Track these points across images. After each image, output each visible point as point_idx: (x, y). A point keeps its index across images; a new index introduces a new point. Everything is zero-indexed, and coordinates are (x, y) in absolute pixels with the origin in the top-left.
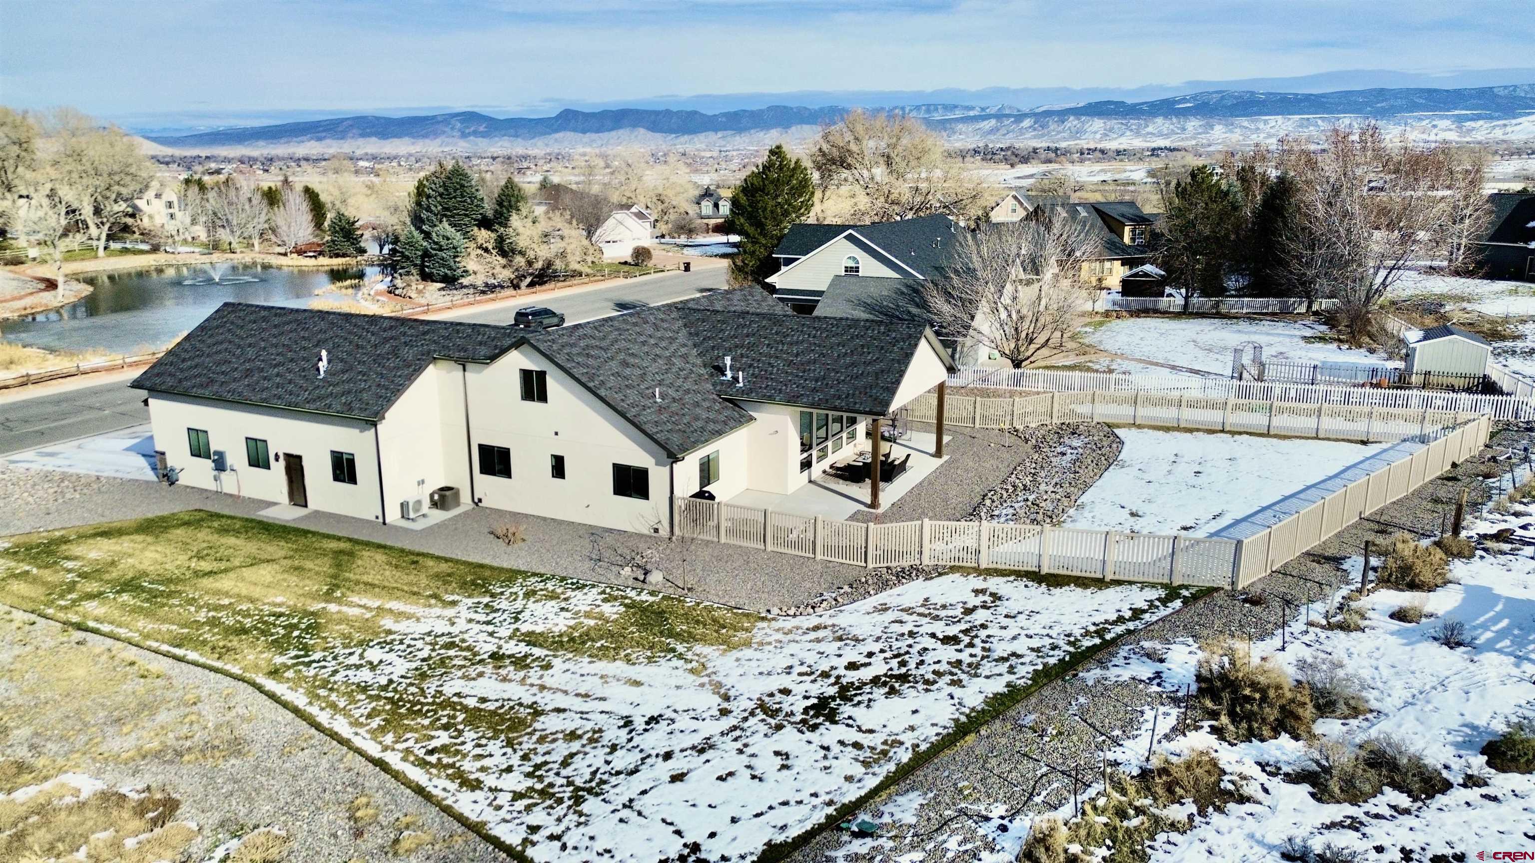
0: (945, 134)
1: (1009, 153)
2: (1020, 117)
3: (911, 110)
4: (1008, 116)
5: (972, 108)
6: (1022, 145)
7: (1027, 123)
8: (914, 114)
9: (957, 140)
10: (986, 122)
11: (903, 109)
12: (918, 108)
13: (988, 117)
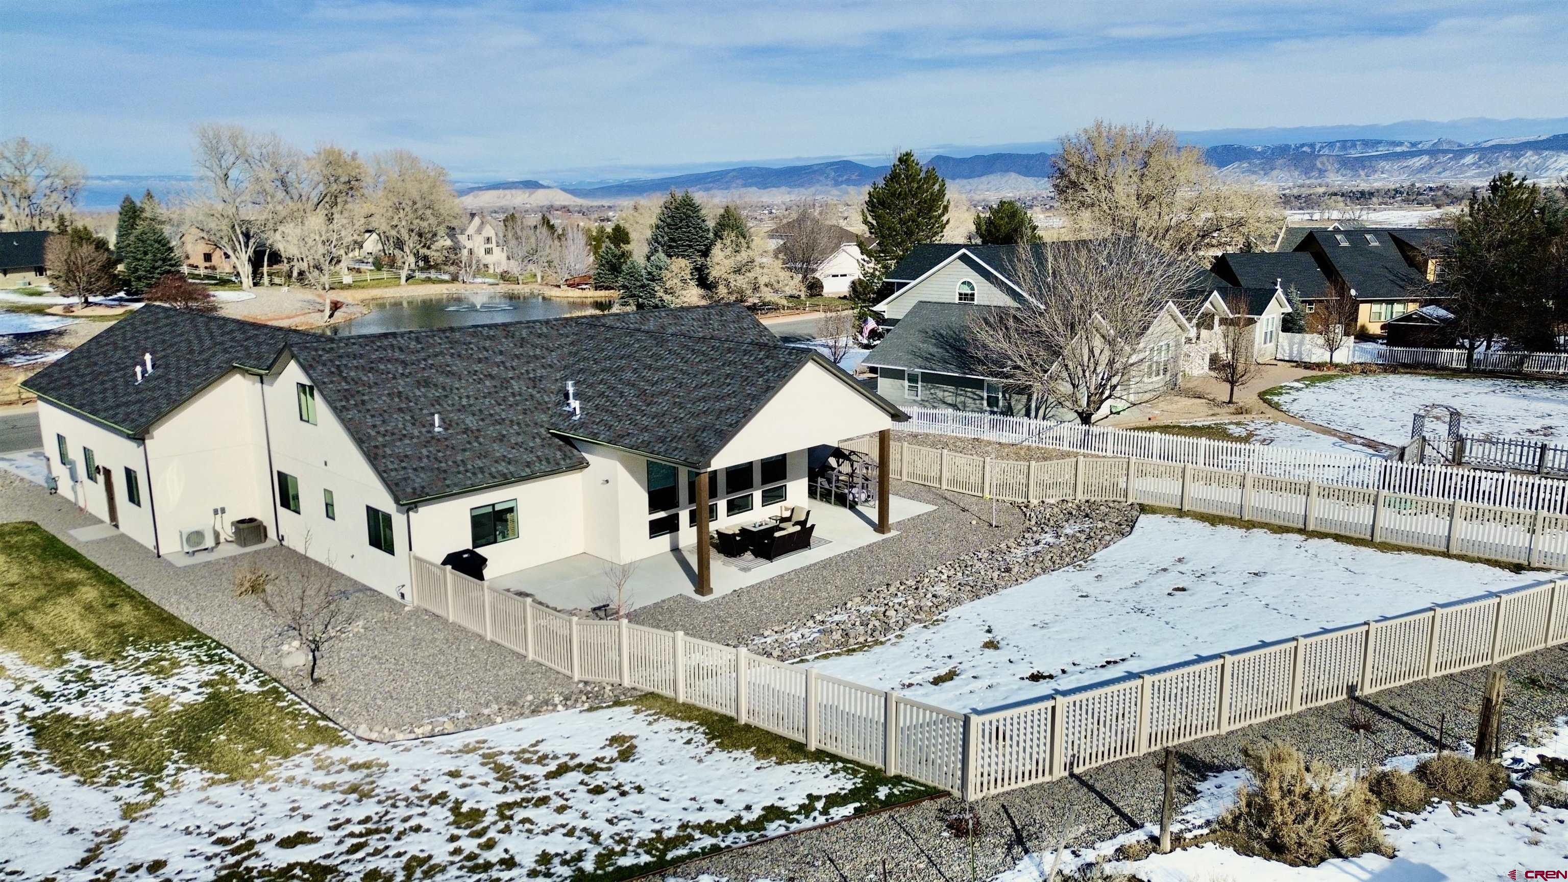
0: (1362, 173)
1: (1440, 193)
2: (1462, 152)
3: (1322, 147)
4: (1445, 152)
5: (1401, 144)
6: (1458, 185)
7: (1469, 159)
8: (1326, 151)
9: (1376, 180)
10: (1416, 159)
11: (1312, 146)
12: (1331, 145)
13: (1421, 153)
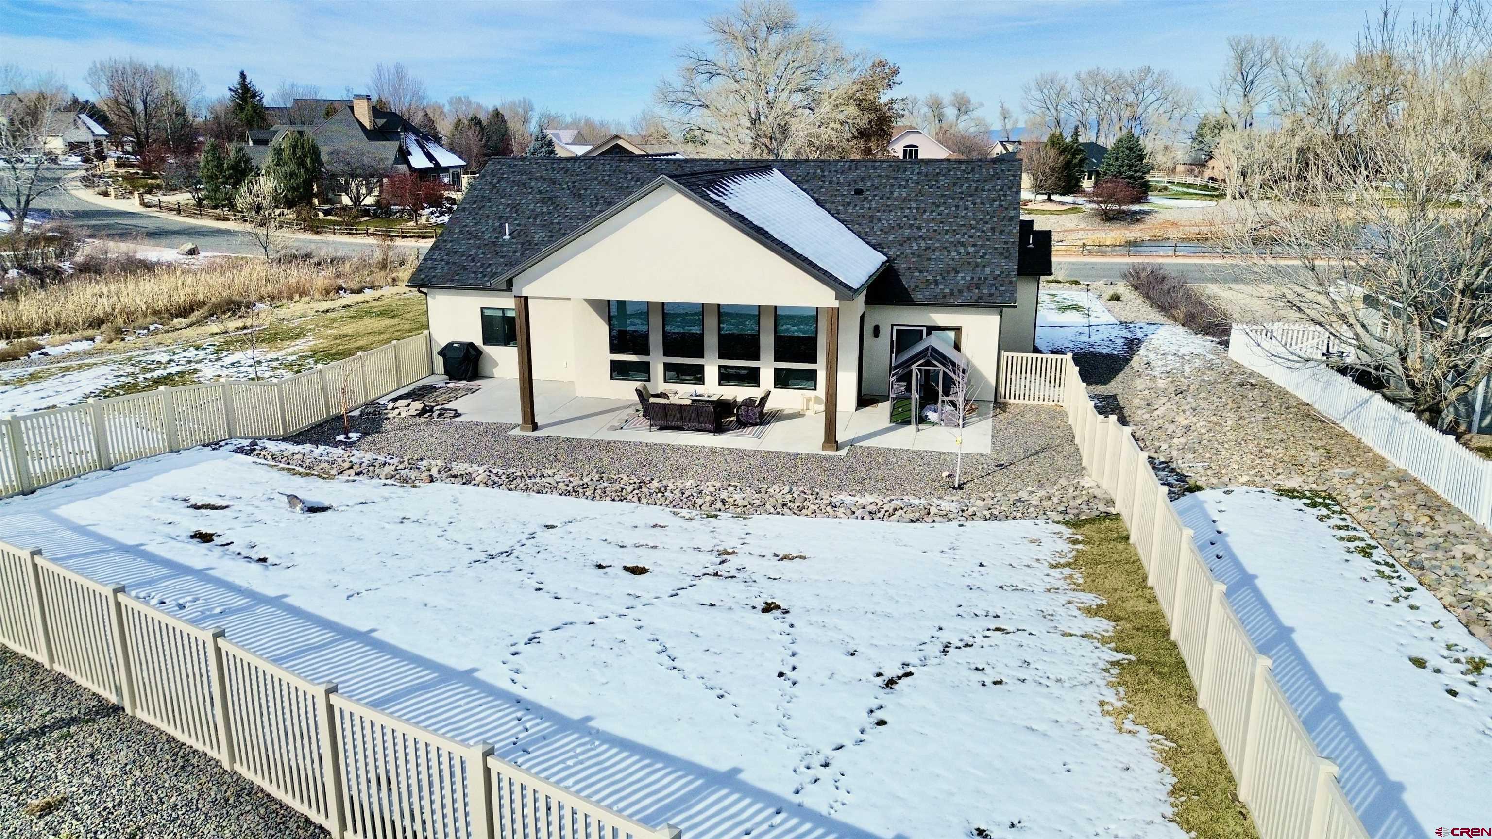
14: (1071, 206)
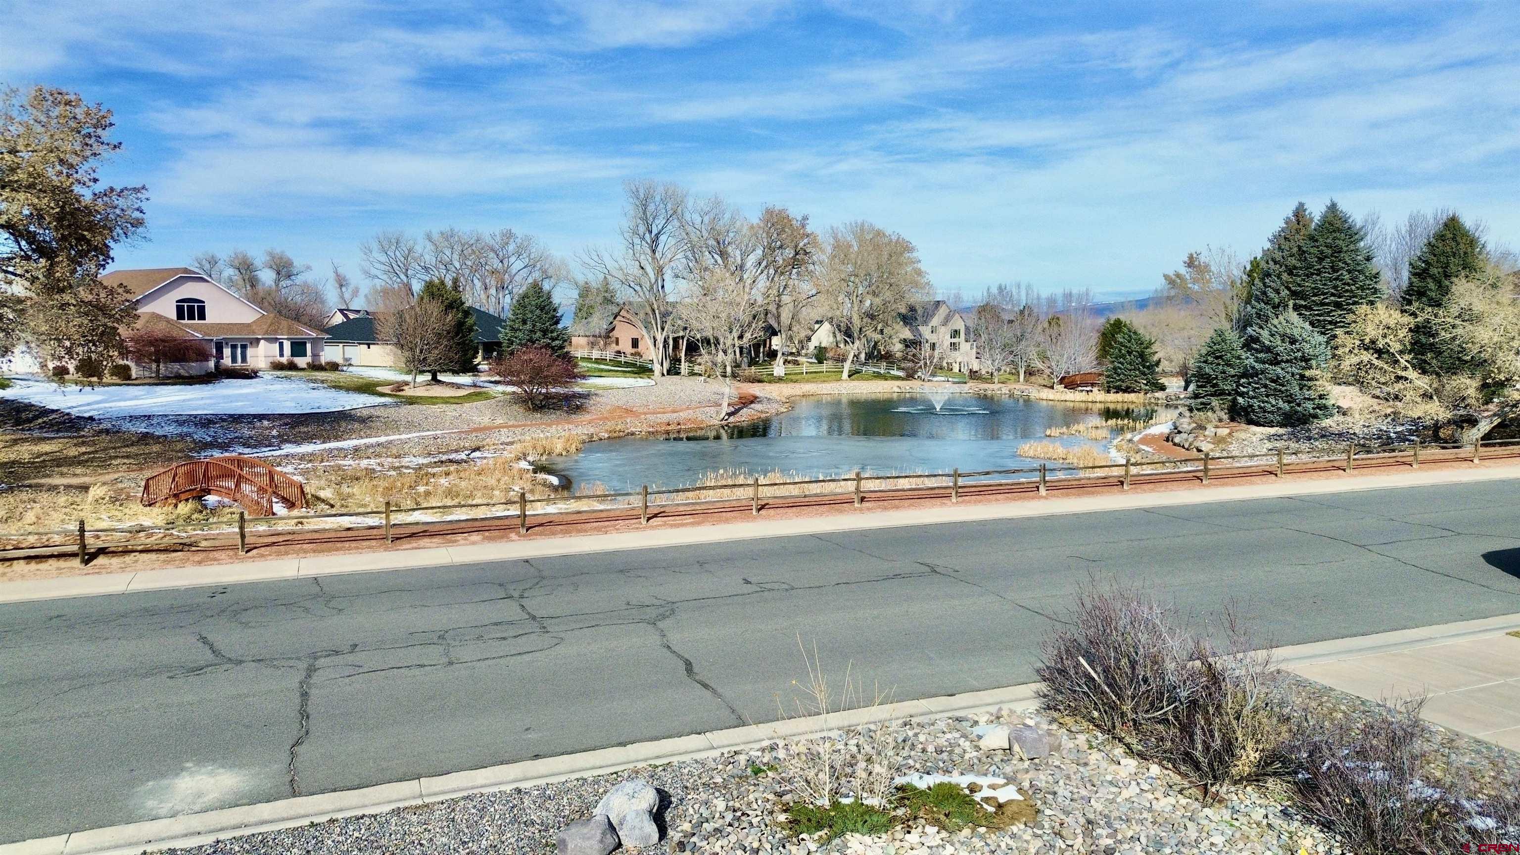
14: (472, 390)
